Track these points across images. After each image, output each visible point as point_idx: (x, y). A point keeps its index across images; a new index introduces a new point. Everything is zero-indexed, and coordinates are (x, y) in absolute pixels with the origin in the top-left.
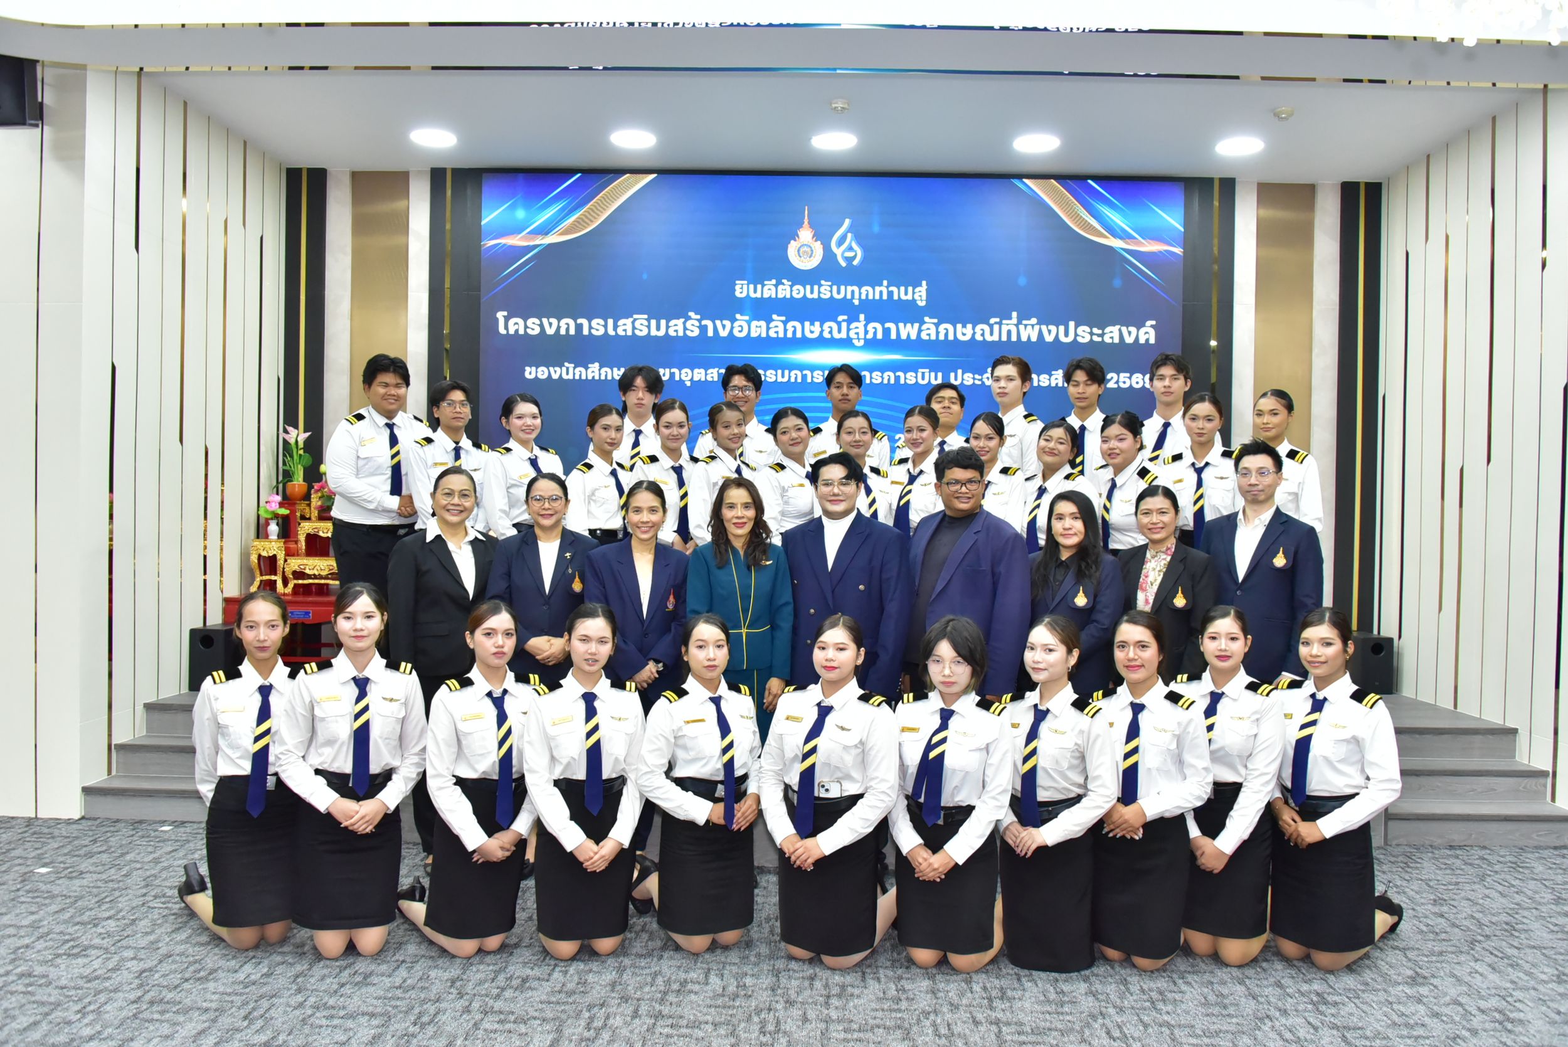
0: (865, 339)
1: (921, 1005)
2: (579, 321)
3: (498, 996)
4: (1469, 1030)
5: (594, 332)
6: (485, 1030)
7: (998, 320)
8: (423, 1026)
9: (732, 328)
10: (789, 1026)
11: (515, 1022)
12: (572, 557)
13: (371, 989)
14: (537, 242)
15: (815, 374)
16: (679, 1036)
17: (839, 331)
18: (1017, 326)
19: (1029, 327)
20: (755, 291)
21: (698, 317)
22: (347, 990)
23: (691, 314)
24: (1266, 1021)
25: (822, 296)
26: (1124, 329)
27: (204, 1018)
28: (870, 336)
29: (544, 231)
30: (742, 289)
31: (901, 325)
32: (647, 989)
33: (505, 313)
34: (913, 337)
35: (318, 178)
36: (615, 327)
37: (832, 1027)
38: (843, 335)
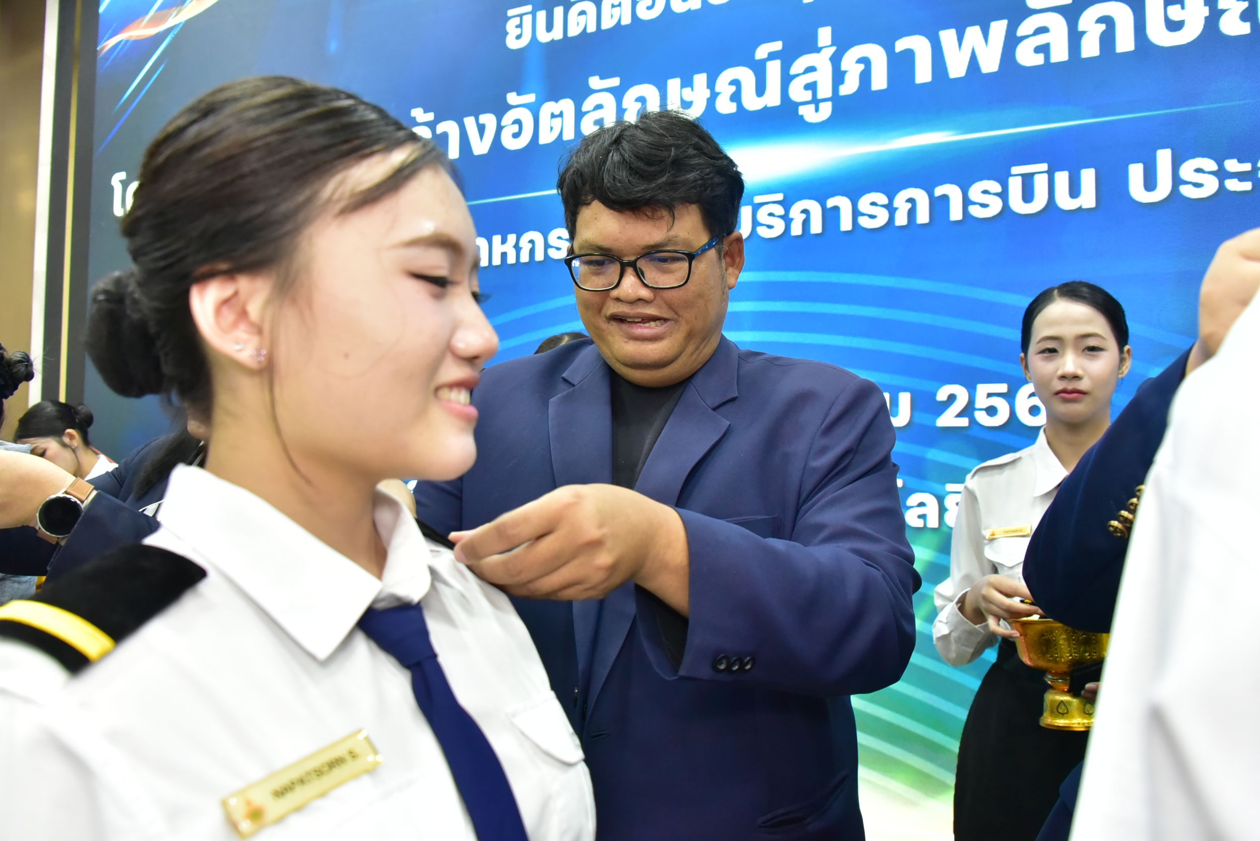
0: (835, 98)
9: (499, 129)
14: (166, 25)
17: (760, 90)
20: (550, 26)
21: (430, 116)
23: (418, 113)
28: (850, 86)
30: (522, 28)
31: (948, 37)
33: (124, 175)
34: (990, 63)
38: (772, 98)
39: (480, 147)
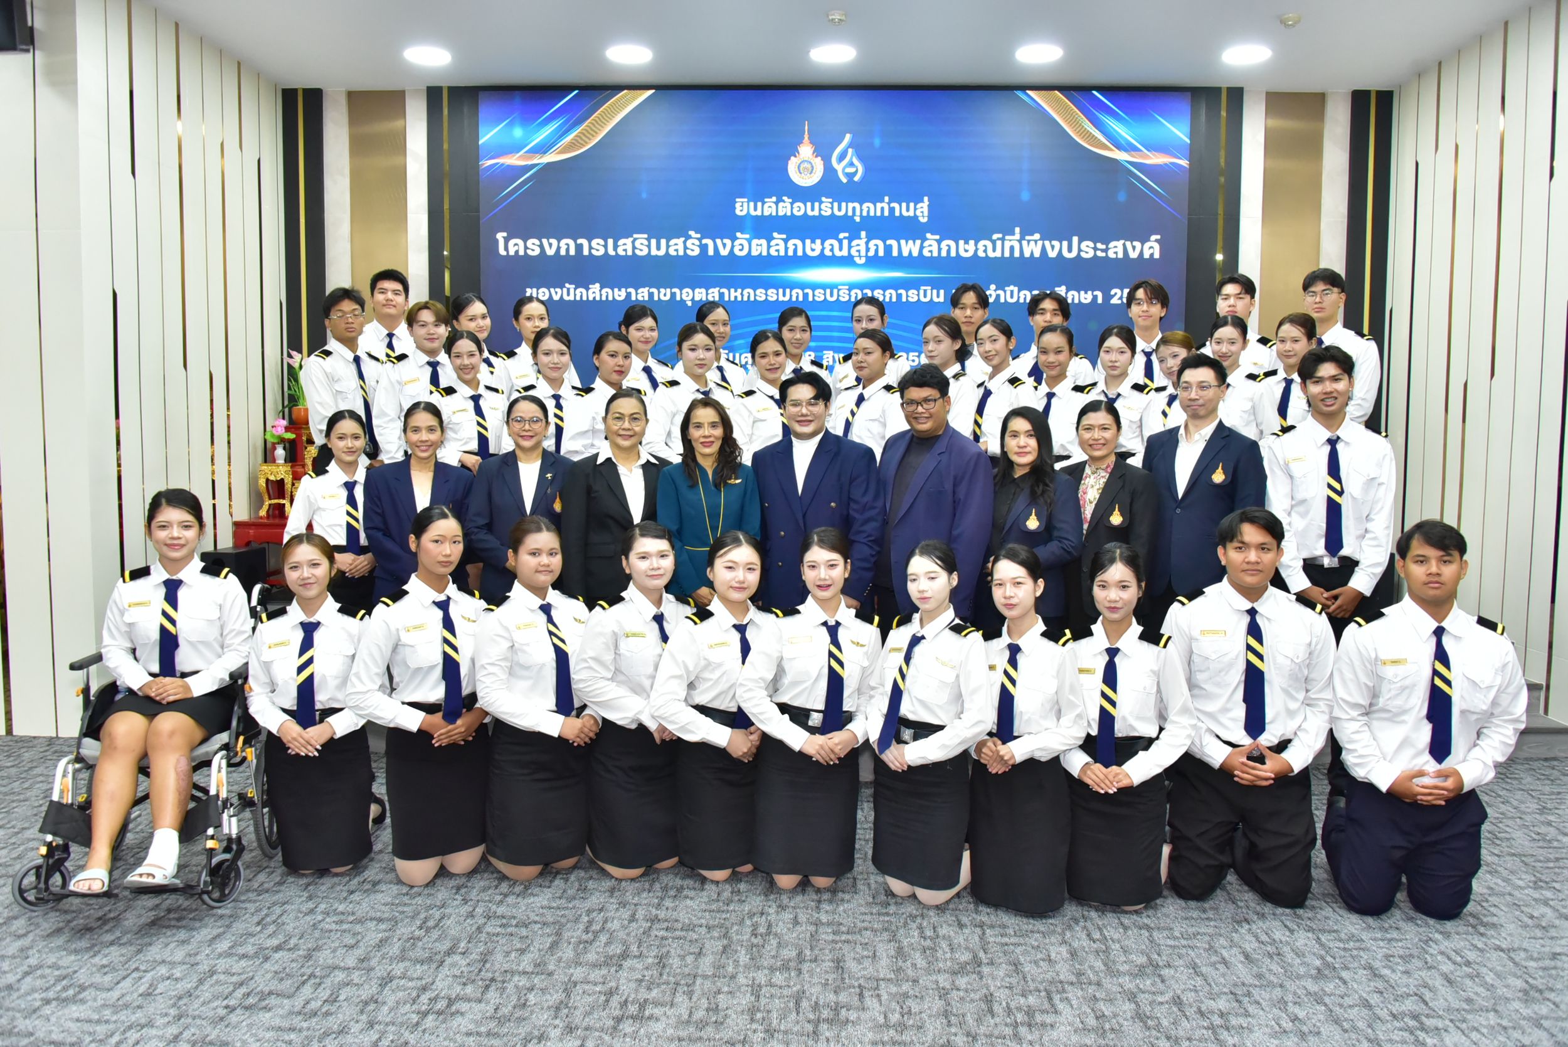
0: (866, 256)
1: (909, 910)
2: (579, 241)
3: (501, 902)
4: (1441, 933)
5: (594, 252)
6: (488, 933)
7: (1000, 236)
8: (428, 930)
9: (733, 246)
10: (780, 928)
11: (516, 926)
12: (553, 478)
13: (379, 896)
14: (535, 161)
15: (817, 292)
16: (673, 938)
17: (841, 249)
18: (1020, 241)
19: (1032, 243)
20: (755, 209)
21: (699, 236)
22: (356, 897)
23: (692, 233)
24: (1244, 924)
25: (823, 213)
26: (1128, 244)
27: (219, 924)
28: (871, 253)
29: (542, 149)
30: (743, 207)
31: (903, 242)
32: (645, 895)
33: (505, 234)
34: (915, 254)
35: (314, 98)
36: (615, 247)
37: (821, 930)
38: (845, 253)
39: (724, 252)
